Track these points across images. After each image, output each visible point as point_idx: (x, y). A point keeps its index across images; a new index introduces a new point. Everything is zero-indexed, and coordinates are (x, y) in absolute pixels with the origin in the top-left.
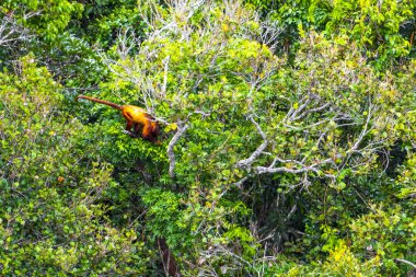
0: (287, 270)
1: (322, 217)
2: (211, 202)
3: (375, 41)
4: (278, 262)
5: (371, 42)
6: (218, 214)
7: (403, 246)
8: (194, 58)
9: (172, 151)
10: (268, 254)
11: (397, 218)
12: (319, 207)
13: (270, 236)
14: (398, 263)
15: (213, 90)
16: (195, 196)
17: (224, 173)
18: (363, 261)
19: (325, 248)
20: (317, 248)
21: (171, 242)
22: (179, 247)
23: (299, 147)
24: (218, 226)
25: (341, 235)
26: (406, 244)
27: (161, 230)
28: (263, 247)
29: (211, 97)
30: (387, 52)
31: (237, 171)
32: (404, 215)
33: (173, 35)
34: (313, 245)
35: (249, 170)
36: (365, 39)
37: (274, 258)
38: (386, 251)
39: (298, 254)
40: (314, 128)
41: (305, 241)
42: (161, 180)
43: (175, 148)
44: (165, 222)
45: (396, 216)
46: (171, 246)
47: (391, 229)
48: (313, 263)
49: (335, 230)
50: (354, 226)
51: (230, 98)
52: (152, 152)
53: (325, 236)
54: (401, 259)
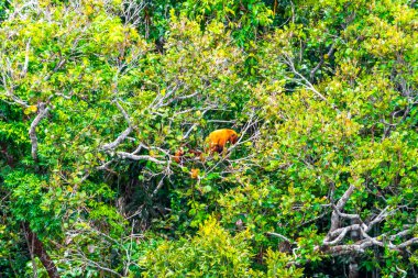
0: (156, 247)
1: (189, 192)
2: (72, 186)
3: (237, 11)
4: (146, 239)
5: (233, 13)
6: (79, 199)
7: (273, 218)
8: (55, 39)
9: (34, 132)
10: (135, 232)
11: (266, 191)
12: (186, 182)
13: (137, 213)
14: (269, 236)
15: (73, 74)
16: (56, 179)
17: (86, 156)
18: (233, 235)
19: (193, 224)
20: (185, 224)
21: (34, 226)
22: (42, 231)
23: (164, 134)
24: (80, 211)
25: (210, 210)
26: (275, 216)
27: (24, 214)
28: (130, 225)
29: (71, 81)
30: (250, 21)
31: (99, 155)
32: (272, 187)
33: (35, 15)
34: (182, 220)
35: (112, 154)
36: (227, 9)
37: (142, 235)
38: (256, 224)
39: (166, 231)
40: (180, 117)
41: (173, 217)
42: (23, 161)
43: (37, 129)
44: (27, 205)
45: (265, 189)
46: (34, 230)
47: (260, 202)
48: (182, 239)
49: (203, 205)
50: (222, 200)
51: (90, 83)
52: (13, 134)
53: (193, 212)
54: (272, 232)
